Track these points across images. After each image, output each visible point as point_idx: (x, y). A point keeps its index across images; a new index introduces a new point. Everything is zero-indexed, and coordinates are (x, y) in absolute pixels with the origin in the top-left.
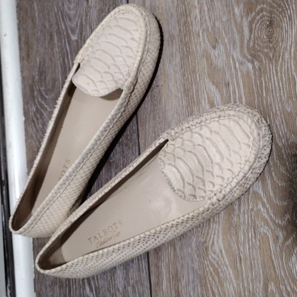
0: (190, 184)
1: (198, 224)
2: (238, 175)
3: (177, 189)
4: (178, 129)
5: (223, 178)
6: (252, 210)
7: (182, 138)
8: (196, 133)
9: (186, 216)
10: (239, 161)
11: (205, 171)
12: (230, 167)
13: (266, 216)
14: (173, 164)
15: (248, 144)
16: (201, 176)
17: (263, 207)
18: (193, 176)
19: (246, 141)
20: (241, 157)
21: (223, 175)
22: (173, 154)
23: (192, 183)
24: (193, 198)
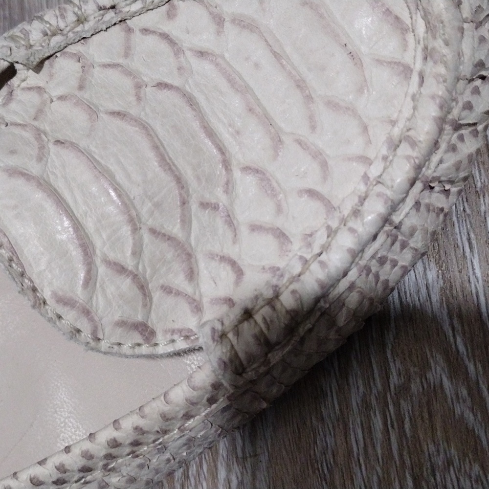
0: (121, 269)
1: (165, 469)
2: (356, 213)
3: (54, 294)
4: (63, 17)
5: (281, 236)
6: (404, 390)
7: (79, 58)
8: (145, 31)
9: (105, 436)
10: (357, 147)
11: (194, 207)
12: (313, 181)
13: (469, 417)
14: (35, 169)
15: (398, 64)
16: (176, 230)
17: (450, 378)
18: (135, 230)
19: (390, 47)
20: (365, 129)
21: (280, 223)
22: (38, 129)
23: (130, 263)
24: (138, 339)
